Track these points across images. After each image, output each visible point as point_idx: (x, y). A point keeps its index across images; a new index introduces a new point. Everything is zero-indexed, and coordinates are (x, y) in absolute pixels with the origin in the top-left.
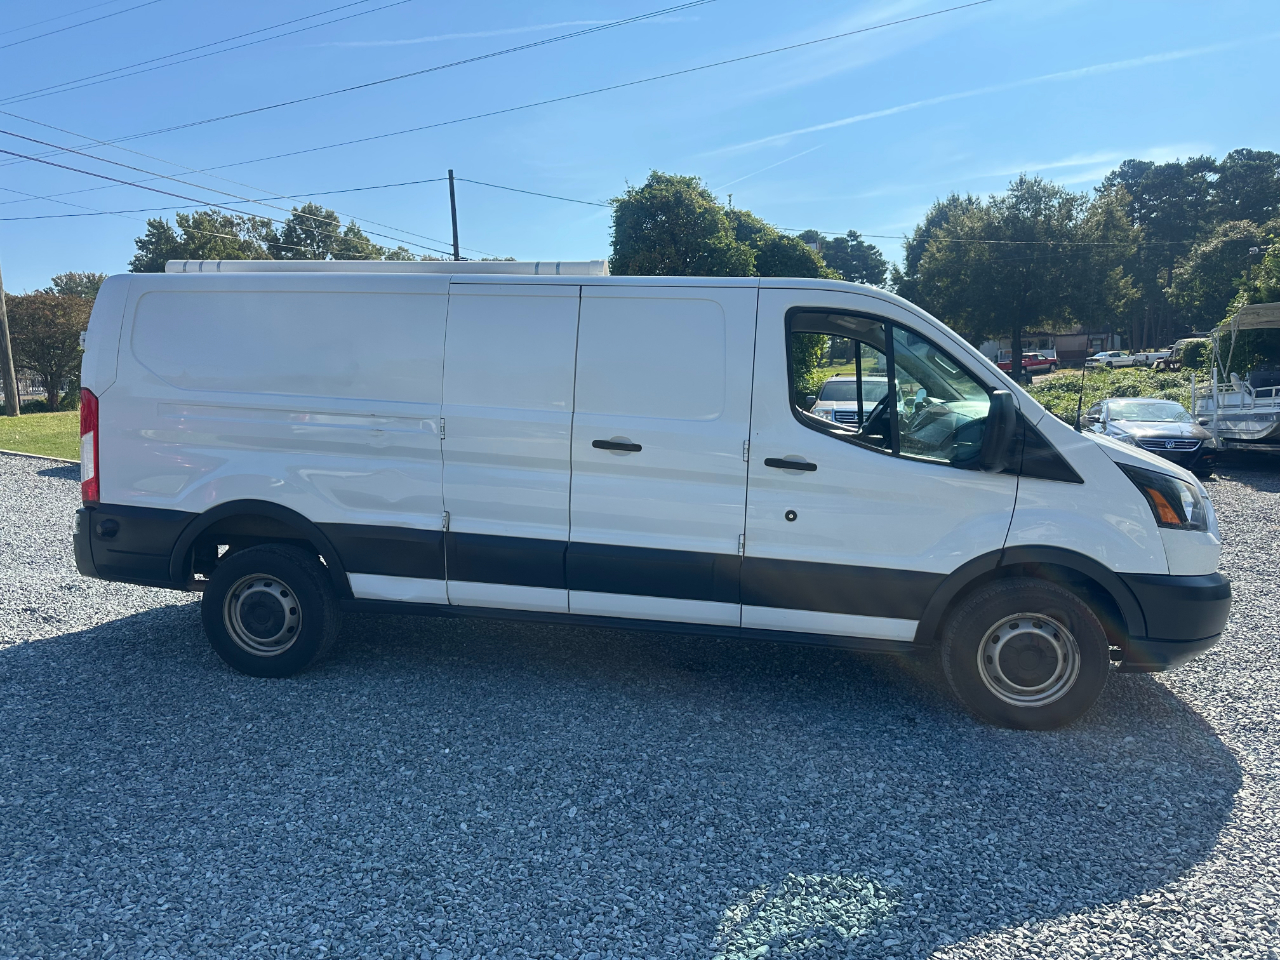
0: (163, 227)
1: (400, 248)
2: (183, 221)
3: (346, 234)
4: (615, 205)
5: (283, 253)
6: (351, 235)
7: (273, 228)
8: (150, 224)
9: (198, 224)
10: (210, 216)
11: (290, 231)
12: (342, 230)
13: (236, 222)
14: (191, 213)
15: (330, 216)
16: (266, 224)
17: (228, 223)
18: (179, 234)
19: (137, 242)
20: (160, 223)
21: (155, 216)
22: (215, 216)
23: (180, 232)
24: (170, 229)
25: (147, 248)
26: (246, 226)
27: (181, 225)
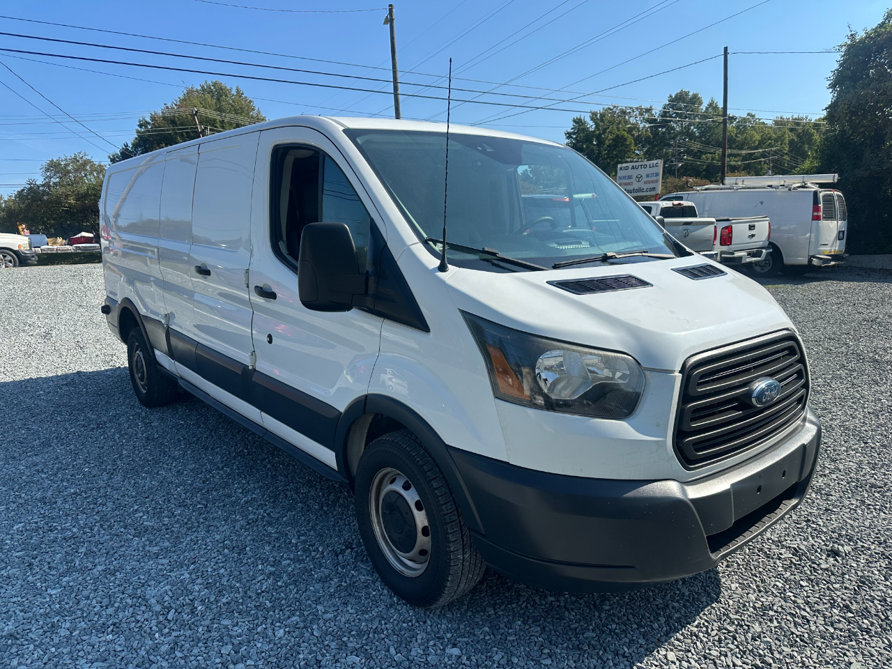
0: (581, 122)
1: (748, 114)
2: (593, 116)
3: (707, 109)
4: (844, 49)
5: (660, 129)
6: (710, 110)
7: (653, 112)
8: (574, 121)
9: (602, 115)
10: (611, 110)
11: (664, 114)
12: (703, 107)
13: (628, 111)
14: (599, 109)
15: (695, 96)
16: (649, 110)
17: (624, 112)
18: (591, 125)
19: (566, 134)
20: (580, 119)
21: (577, 115)
22: (615, 110)
23: (591, 123)
24: (585, 122)
25: (572, 138)
26: (635, 113)
27: (592, 119)
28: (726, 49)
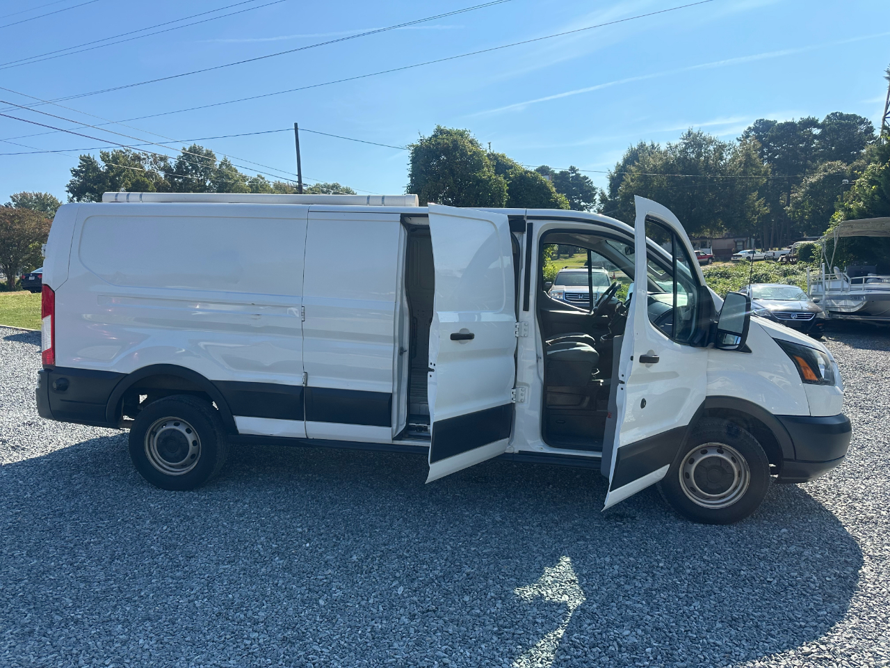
0: (91, 161)
1: (258, 176)
2: (105, 157)
3: (221, 166)
4: (412, 149)
5: (176, 179)
6: (224, 168)
7: (169, 162)
8: (81, 158)
9: (115, 159)
10: (124, 153)
11: (180, 165)
12: (218, 163)
13: (142, 157)
14: (110, 151)
15: (209, 154)
16: (163, 159)
17: (137, 158)
18: (102, 166)
19: (72, 171)
20: (89, 158)
21: (84, 153)
22: (127, 153)
23: (103, 164)
24: (95, 162)
25: (79, 175)
26: (150, 160)
27: (103, 160)
28: (296, 125)
